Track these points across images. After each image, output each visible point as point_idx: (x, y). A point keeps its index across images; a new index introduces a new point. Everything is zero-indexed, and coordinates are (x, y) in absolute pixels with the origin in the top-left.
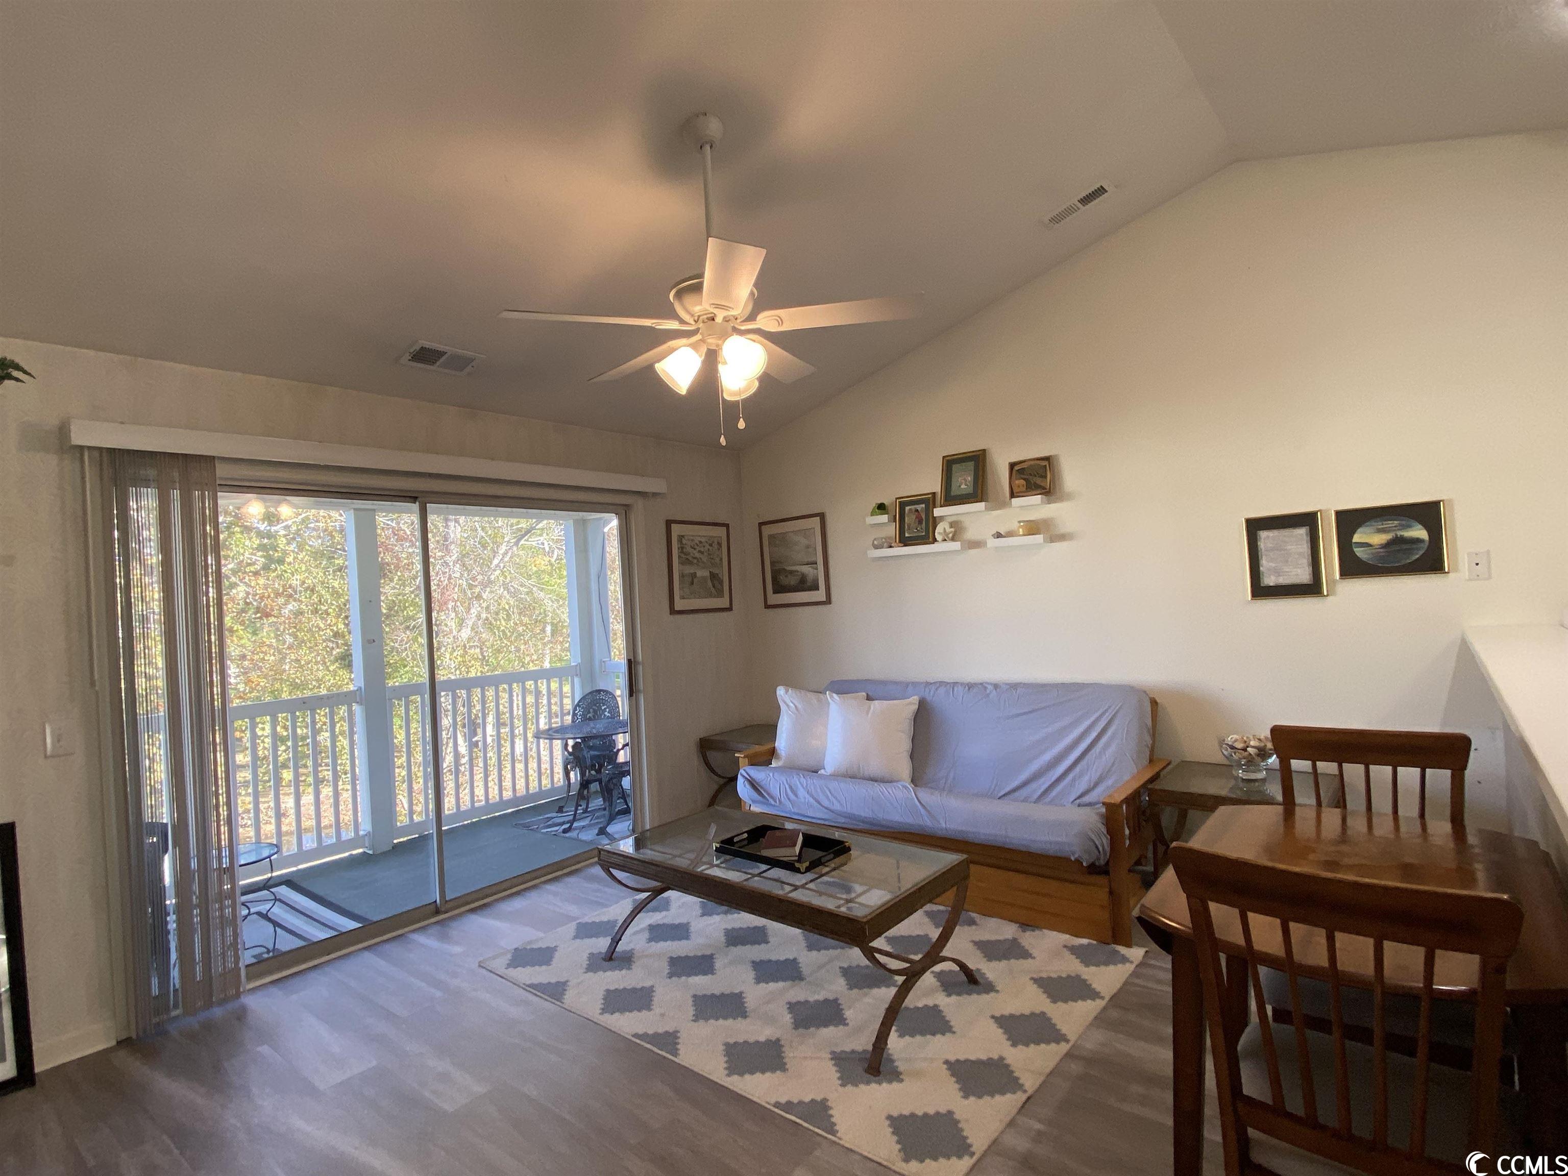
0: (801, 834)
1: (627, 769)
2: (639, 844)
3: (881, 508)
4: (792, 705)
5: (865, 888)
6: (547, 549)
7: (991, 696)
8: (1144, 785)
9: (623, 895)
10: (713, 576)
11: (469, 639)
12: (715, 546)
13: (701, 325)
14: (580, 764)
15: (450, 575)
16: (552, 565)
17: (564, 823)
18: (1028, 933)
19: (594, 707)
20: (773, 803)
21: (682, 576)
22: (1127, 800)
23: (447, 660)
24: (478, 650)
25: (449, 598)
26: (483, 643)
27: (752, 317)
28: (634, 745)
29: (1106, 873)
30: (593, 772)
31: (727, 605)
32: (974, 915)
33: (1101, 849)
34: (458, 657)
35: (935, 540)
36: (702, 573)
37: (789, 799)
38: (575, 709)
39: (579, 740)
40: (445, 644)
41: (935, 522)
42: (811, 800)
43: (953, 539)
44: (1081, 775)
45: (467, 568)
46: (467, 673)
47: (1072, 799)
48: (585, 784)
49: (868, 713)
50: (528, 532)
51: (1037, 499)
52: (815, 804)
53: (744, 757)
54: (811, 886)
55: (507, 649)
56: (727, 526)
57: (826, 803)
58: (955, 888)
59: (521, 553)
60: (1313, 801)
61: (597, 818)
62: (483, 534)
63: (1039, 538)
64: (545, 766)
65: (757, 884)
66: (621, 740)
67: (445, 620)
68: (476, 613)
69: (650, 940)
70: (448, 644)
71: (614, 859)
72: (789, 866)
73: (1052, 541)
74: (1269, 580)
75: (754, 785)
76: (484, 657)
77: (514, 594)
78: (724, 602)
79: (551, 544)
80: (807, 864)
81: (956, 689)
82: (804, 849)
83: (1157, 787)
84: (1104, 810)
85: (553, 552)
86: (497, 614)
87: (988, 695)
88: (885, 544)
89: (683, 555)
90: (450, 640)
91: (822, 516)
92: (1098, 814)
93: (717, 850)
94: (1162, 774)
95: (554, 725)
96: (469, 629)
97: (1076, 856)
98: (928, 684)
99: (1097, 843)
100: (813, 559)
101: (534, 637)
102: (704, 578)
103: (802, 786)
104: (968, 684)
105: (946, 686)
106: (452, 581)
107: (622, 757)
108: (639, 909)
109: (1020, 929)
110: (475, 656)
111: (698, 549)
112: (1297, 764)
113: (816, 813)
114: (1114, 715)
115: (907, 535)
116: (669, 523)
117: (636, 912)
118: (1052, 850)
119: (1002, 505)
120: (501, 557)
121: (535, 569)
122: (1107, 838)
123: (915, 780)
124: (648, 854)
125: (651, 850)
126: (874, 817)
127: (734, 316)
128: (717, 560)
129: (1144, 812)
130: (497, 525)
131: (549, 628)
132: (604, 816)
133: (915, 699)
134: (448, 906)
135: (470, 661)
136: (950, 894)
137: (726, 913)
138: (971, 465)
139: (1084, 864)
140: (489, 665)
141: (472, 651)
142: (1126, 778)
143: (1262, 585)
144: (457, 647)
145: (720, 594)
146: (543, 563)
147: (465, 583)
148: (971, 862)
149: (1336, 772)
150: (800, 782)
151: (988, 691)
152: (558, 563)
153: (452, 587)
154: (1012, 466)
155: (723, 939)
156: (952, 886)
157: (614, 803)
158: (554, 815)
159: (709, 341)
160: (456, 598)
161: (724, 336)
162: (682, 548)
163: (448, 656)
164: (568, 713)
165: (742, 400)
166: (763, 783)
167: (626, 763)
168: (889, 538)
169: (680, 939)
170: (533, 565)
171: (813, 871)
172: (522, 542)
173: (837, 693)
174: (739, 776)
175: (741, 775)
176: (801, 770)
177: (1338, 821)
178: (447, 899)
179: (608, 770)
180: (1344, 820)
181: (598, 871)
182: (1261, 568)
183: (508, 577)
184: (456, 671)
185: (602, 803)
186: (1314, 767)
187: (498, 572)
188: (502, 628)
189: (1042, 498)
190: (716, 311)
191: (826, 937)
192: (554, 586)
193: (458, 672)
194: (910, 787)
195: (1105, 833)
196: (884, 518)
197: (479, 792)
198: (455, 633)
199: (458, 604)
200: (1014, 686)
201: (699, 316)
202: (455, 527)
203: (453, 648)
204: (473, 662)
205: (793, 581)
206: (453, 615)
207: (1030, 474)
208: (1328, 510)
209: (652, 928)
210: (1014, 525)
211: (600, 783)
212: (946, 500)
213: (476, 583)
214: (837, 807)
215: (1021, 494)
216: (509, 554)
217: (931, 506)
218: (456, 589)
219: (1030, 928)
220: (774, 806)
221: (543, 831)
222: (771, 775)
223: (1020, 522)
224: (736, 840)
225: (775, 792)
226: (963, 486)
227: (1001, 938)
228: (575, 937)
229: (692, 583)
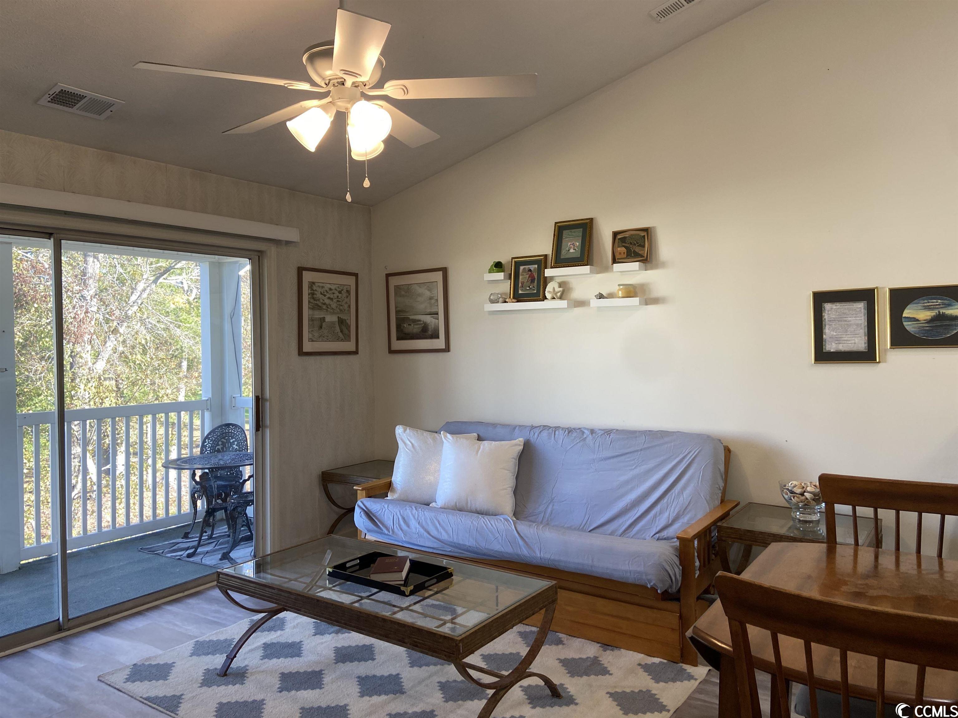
0: (408, 561)
1: (252, 498)
2: (259, 568)
3: (498, 266)
4: (409, 443)
5: (464, 610)
6: (186, 288)
7: (587, 440)
8: (714, 523)
9: (240, 615)
10: (341, 322)
11: (104, 371)
12: (344, 294)
13: (331, 88)
14: (207, 493)
15: (87, 309)
16: (189, 303)
17: (188, 549)
18: (608, 652)
19: (223, 440)
20: (386, 532)
21: (311, 320)
22: (698, 536)
23: (82, 390)
24: (114, 382)
25: (86, 331)
26: (119, 376)
27: (380, 85)
28: (258, 476)
29: (678, 600)
30: (219, 501)
31: (354, 349)
32: (561, 635)
33: (674, 579)
34: (93, 388)
35: (545, 298)
36: (331, 318)
37: (401, 529)
38: (204, 442)
39: (207, 471)
40: (80, 375)
41: (547, 281)
42: (422, 530)
43: (561, 298)
44: (661, 512)
45: (104, 303)
46: (101, 404)
47: (651, 535)
48: (210, 512)
49: (477, 452)
50: (167, 270)
51: (635, 266)
52: (425, 534)
53: (362, 490)
54: (417, 607)
55: (142, 382)
56: (356, 275)
57: (434, 532)
58: (543, 611)
59: (159, 290)
60: (852, 541)
61: (220, 544)
62: (121, 271)
63: (635, 301)
64: (173, 495)
65: (367, 605)
66: (247, 471)
67: (80, 352)
68: (112, 346)
69: (264, 657)
70: (83, 375)
71: (233, 582)
72: (395, 590)
73: (647, 303)
74: (831, 347)
75: (369, 515)
76: (119, 389)
77: (150, 331)
78: (350, 346)
79: (190, 283)
80: (412, 587)
81: (557, 432)
82: (411, 574)
83: (725, 525)
84: (678, 544)
85: (191, 291)
86: (133, 347)
87: (585, 439)
88: (501, 300)
89: (312, 301)
90: (85, 372)
91: (444, 271)
92: (672, 547)
93: (330, 574)
94: (731, 513)
95: (182, 456)
96: (105, 361)
97: (652, 584)
98: (533, 427)
99: (671, 574)
100: (434, 310)
101: (169, 372)
102: (333, 323)
103: (414, 517)
104: (568, 428)
105: (548, 430)
106: (89, 315)
107: (248, 487)
108: (254, 628)
109: (601, 649)
110: (110, 388)
111: (328, 295)
112: (840, 508)
113: (427, 543)
114: (693, 460)
115: (520, 292)
116: (300, 270)
117: (252, 631)
118: (631, 578)
119: (605, 269)
120: (139, 293)
121: (173, 306)
122: (679, 568)
123: (517, 514)
124: (268, 578)
125: (271, 574)
126: (478, 546)
127: (363, 83)
128: (346, 306)
129: (714, 547)
130: (136, 262)
131: (185, 364)
132: (228, 542)
133: (520, 441)
134: (71, 624)
135: (104, 393)
136: (539, 617)
137: (337, 632)
138: (579, 232)
139: (659, 591)
140: (124, 397)
141: (107, 383)
142: (700, 516)
143: (824, 351)
144: (92, 378)
145: (347, 338)
146: (181, 301)
147: (102, 317)
148: (561, 588)
149: (872, 515)
150: (411, 512)
151: (585, 436)
152: (197, 302)
153: (89, 320)
154: (615, 234)
155: (332, 655)
156: (541, 609)
157: (238, 531)
158: (180, 540)
159: (339, 103)
160: (92, 331)
161: (353, 100)
162: (313, 294)
163: (82, 386)
164: (197, 446)
165: (367, 160)
166: (377, 514)
167: (251, 493)
168: (505, 294)
169: (292, 657)
170: (171, 303)
171: (417, 594)
172: (161, 280)
173: (451, 433)
174: (356, 507)
175: (359, 506)
176: (414, 502)
177: (872, 558)
178: (70, 617)
179: (233, 499)
180: (876, 557)
181: (217, 593)
182: (824, 336)
183: (146, 313)
184: (89, 401)
185: (227, 530)
186: (854, 510)
187: (135, 308)
188: (138, 362)
189: (639, 264)
190: (345, 77)
191: (427, 654)
192: (191, 323)
193: (92, 403)
194: (511, 518)
195: (678, 564)
196: (500, 276)
197: (107, 516)
198: (90, 364)
199: (95, 337)
200: (608, 432)
201: (330, 80)
202: (94, 262)
203: (88, 379)
204: (107, 394)
205: (415, 329)
206: (89, 348)
207: (631, 243)
208: (883, 288)
209: (266, 646)
210: (614, 288)
211: (226, 511)
212: (556, 263)
213: (114, 318)
214: (445, 536)
215: (620, 261)
216: (147, 291)
217: (543, 267)
218: (93, 323)
219: (610, 648)
220: (388, 535)
221: (167, 555)
222: (386, 506)
223: (619, 285)
224: (348, 565)
225: (389, 523)
226: (572, 251)
227: (584, 656)
228: (192, 655)
229: (321, 327)
